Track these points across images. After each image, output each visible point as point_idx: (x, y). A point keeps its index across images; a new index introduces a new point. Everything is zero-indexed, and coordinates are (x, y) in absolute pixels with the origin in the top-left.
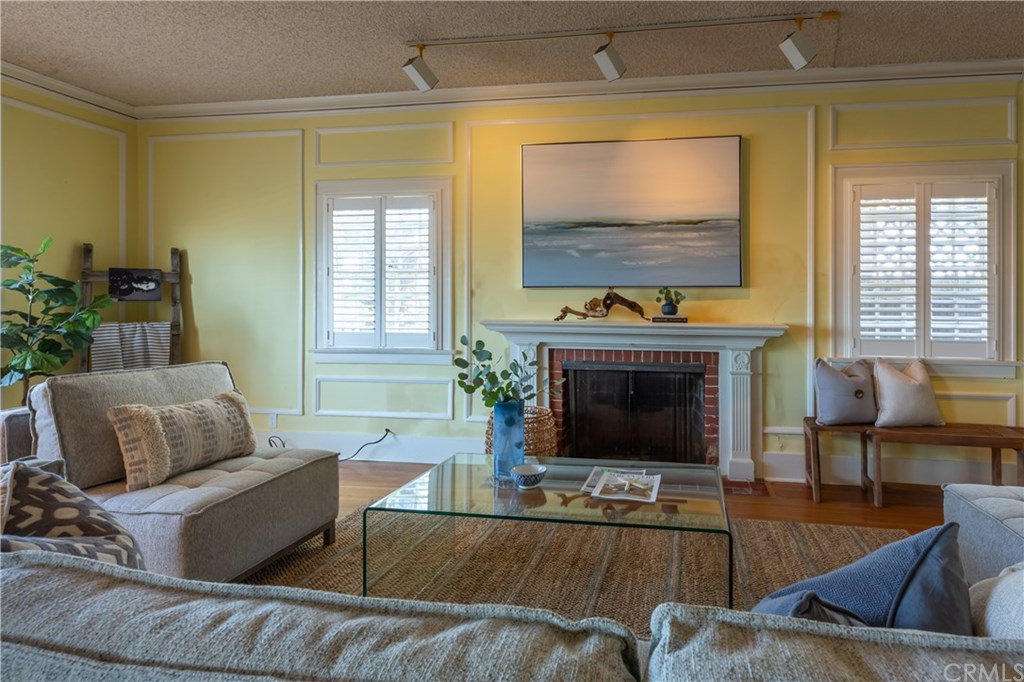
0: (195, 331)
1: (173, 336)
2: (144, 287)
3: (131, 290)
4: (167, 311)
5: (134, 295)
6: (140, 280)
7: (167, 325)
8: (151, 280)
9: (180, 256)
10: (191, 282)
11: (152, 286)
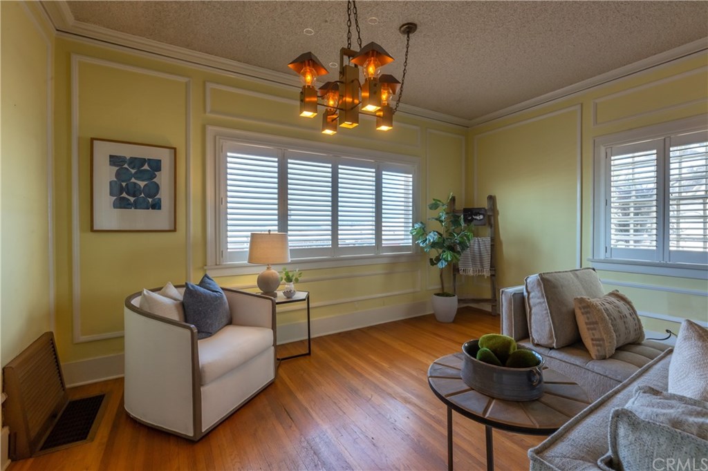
0: (501, 243)
1: (492, 245)
2: (478, 218)
3: (473, 219)
4: (488, 231)
5: (474, 222)
6: (476, 215)
7: (489, 239)
8: (481, 214)
9: (492, 199)
10: (498, 214)
11: (481, 217)
